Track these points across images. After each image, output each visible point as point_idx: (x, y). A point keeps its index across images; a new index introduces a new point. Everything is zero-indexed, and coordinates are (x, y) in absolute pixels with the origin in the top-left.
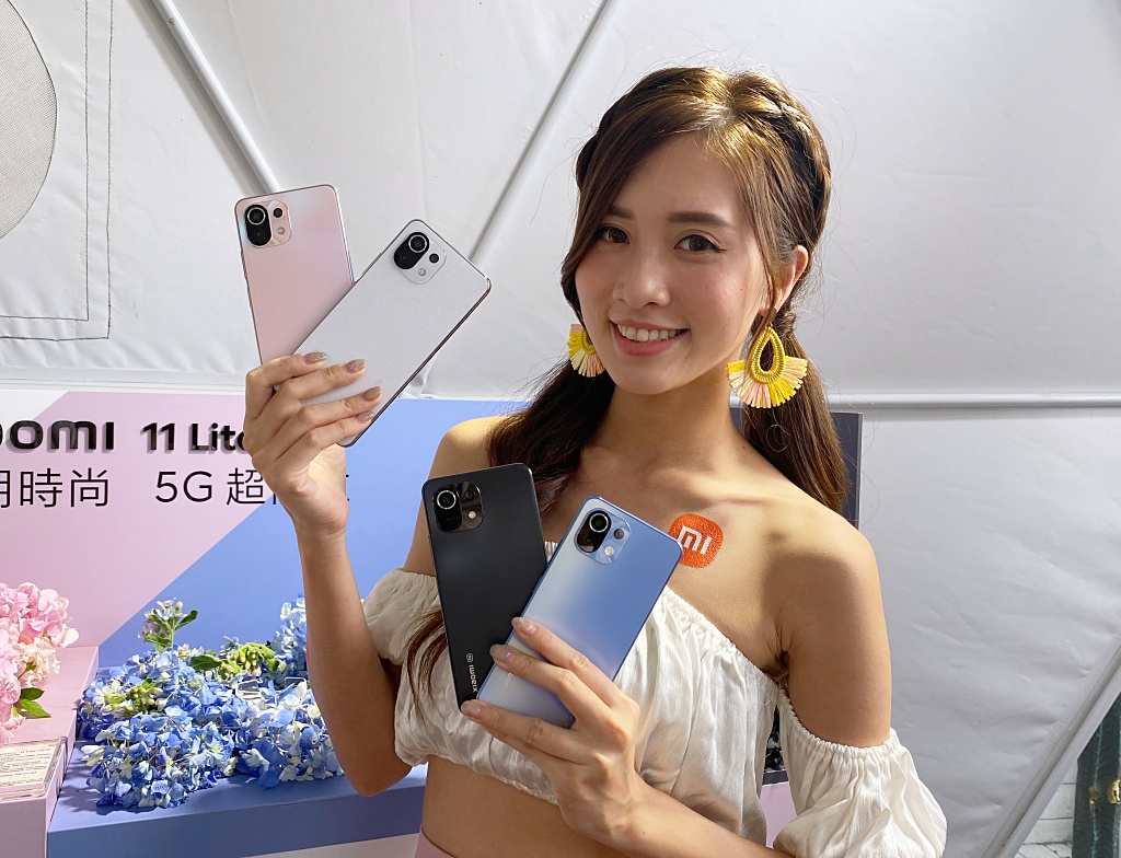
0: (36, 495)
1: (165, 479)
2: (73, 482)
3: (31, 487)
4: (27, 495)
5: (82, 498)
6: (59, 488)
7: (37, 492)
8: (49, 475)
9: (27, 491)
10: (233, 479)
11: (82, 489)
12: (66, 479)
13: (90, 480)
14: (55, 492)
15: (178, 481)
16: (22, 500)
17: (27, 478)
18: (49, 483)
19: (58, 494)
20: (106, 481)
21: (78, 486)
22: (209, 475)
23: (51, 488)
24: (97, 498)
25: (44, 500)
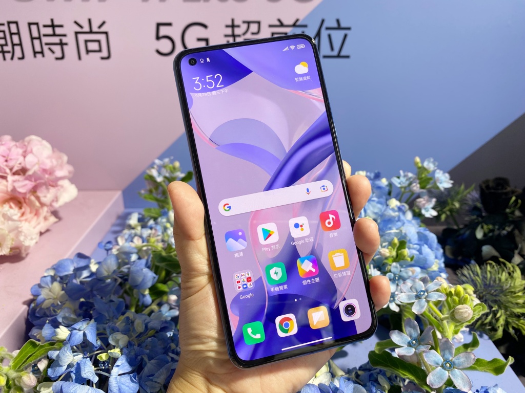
0: (46, 48)
1: (164, 31)
2: (77, 33)
3: (39, 38)
4: (38, 49)
5: (88, 51)
6: (65, 40)
7: (47, 44)
8: (53, 26)
9: (37, 42)
10: (229, 31)
11: (86, 41)
12: (69, 30)
13: (91, 32)
14: (62, 44)
15: (176, 34)
16: (35, 53)
17: (34, 28)
18: (54, 35)
19: (65, 47)
20: (106, 33)
21: (82, 38)
22: (205, 26)
23: (56, 40)
24: (100, 51)
25: (53, 52)
